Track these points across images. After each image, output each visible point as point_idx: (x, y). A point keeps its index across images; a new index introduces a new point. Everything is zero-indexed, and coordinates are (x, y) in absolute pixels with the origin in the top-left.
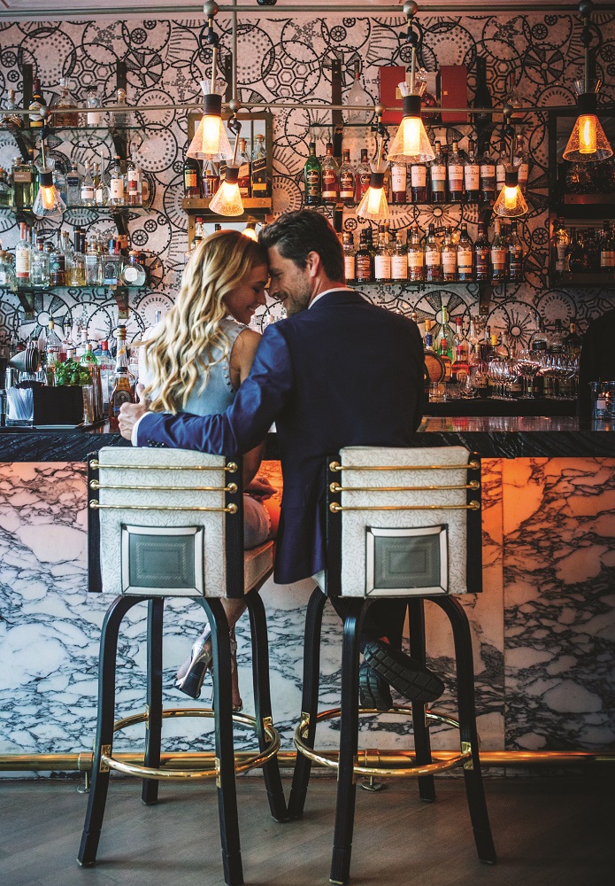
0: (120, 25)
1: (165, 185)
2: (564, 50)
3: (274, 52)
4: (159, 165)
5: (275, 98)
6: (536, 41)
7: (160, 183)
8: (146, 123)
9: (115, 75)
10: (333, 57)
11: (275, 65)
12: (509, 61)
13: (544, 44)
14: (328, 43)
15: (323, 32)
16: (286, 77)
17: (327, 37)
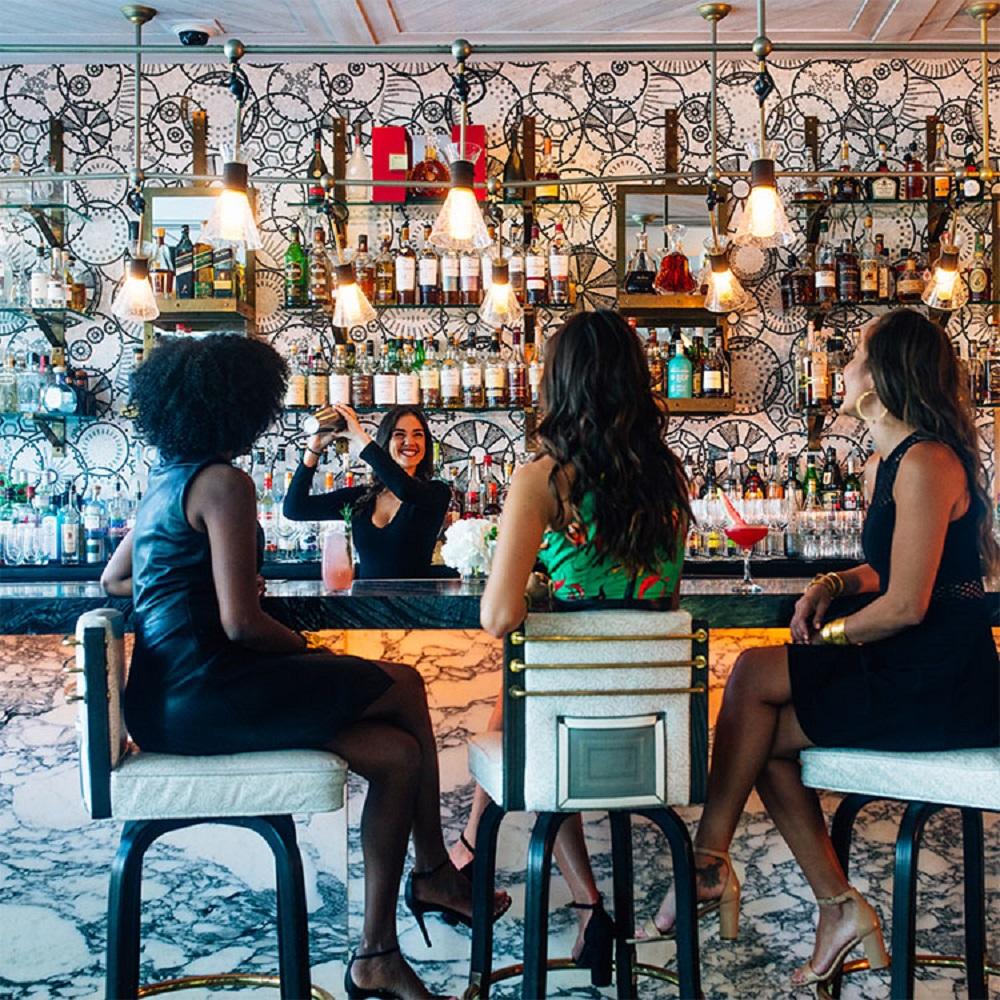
0: (56, 70)
1: (114, 282)
2: (636, 107)
3: (258, 107)
4: (106, 255)
5: (258, 167)
6: (601, 95)
7: (108, 279)
8: (89, 200)
9: (48, 137)
10: (336, 116)
11: (259, 125)
12: (565, 121)
13: (610, 99)
14: (329, 96)
15: (322, 82)
16: (274, 140)
17: (327, 89)
